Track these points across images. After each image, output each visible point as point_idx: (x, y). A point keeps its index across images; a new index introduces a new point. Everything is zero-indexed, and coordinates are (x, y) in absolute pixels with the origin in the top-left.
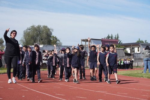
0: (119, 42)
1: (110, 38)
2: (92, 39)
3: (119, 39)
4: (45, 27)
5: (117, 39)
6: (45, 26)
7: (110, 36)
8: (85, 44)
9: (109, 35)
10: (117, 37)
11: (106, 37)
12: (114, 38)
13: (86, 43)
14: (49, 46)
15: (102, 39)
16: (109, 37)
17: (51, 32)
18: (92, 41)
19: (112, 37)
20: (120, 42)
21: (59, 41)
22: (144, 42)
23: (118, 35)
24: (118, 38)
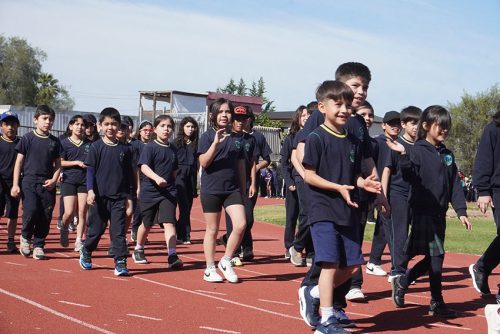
0: (264, 107)
1: (236, 93)
2: (175, 92)
3: (264, 95)
4: (18, 44)
5: (260, 96)
6: (19, 42)
7: (237, 83)
8: (152, 109)
9: (232, 82)
10: (257, 88)
11: (224, 87)
12: (248, 92)
13: (155, 105)
14: (29, 110)
16: (231, 88)
17: (38, 63)
18: (175, 98)
19: (241, 89)
20: (268, 107)
21: (64, 92)
23: (261, 82)
24: (261, 91)
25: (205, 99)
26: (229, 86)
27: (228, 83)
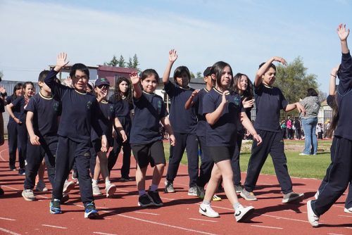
1: (118, 65)
3: (138, 67)
5: (135, 67)
7: (118, 59)
9: (114, 58)
10: (133, 62)
11: (109, 62)
12: (126, 65)
15: (100, 66)
16: (114, 62)
19: (121, 63)
22: (196, 77)
23: (135, 58)
24: (136, 64)
25: (96, 70)
26: (112, 61)
27: (112, 59)
